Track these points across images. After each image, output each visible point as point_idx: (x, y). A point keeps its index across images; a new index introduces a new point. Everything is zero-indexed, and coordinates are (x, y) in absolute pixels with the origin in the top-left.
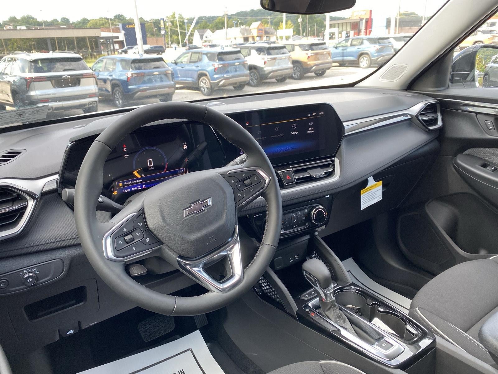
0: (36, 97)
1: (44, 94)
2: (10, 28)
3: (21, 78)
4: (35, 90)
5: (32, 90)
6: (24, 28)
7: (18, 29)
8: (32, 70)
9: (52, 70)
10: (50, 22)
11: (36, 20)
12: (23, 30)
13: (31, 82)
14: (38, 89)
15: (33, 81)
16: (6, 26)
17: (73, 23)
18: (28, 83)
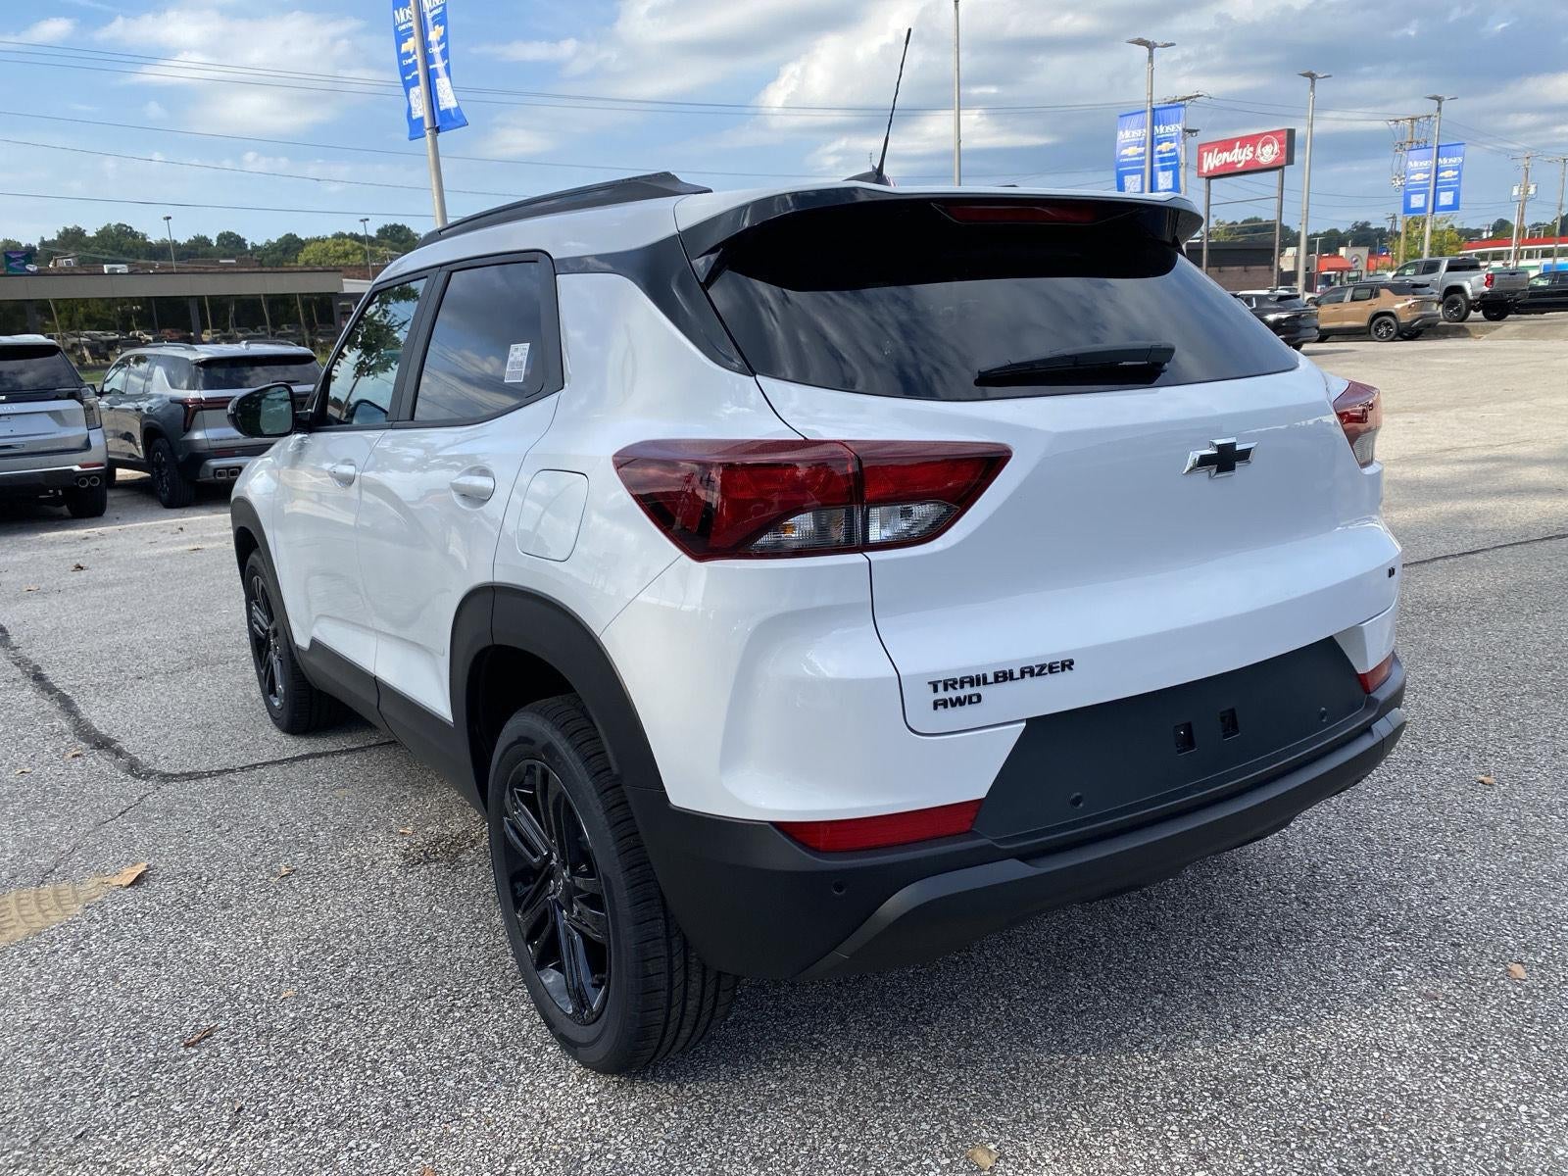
0: (206, 445)
1: (224, 436)
2: (68, 263)
3: (173, 401)
4: (203, 428)
5: (198, 429)
6: (122, 268)
7: (106, 272)
8: (200, 383)
9: (245, 383)
10: (185, 246)
11: (145, 239)
12: (121, 274)
13: (196, 411)
14: (211, 427)
15: (203, 409)
16: (56, 260)
17: (255, 248)
18: (189, 414)
